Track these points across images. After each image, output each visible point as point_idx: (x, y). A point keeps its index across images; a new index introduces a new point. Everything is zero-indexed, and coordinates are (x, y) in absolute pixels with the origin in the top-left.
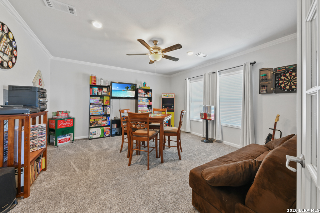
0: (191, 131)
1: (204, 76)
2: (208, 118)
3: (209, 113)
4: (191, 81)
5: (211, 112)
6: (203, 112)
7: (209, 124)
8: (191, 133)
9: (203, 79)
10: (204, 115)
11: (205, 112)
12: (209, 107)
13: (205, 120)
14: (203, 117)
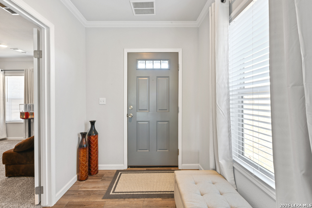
0: (7, 136)
1: (25, 71)
2: (30, 117)
3: (31, 112)
4: (6, 74)
5: (34, 111)
6: (25, 112)
7: (32, 123)
8: (8, 139)
9: (24, 74)
10: (25, 114)
11: (27, 112)
12: (32, 105)
13: (27, 120)
14: (24, 117)
